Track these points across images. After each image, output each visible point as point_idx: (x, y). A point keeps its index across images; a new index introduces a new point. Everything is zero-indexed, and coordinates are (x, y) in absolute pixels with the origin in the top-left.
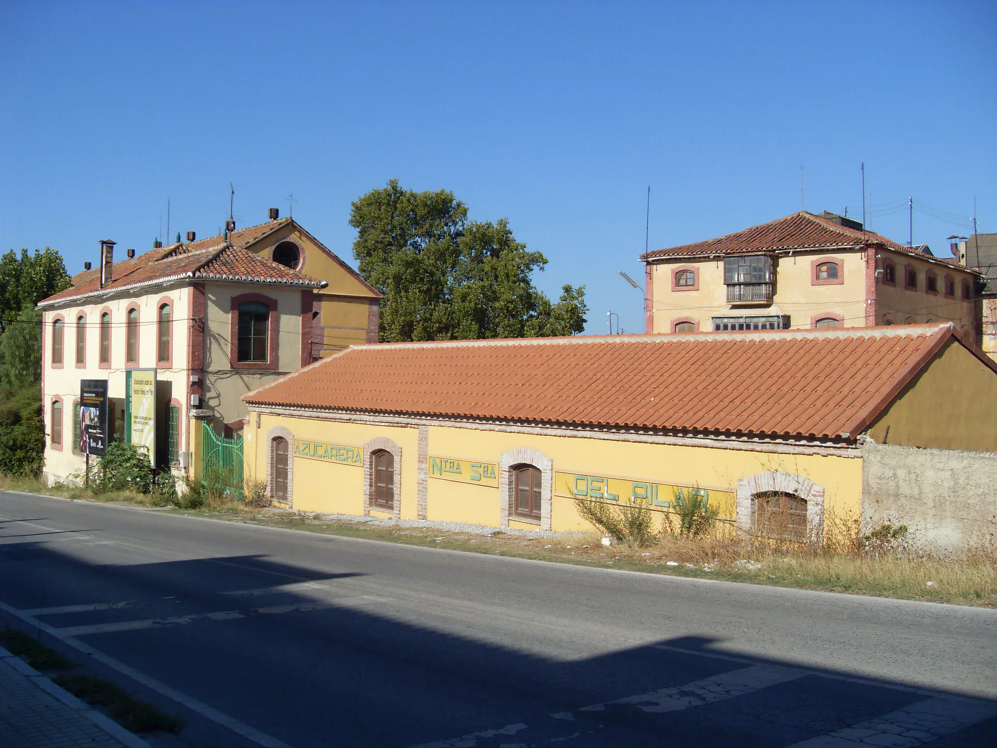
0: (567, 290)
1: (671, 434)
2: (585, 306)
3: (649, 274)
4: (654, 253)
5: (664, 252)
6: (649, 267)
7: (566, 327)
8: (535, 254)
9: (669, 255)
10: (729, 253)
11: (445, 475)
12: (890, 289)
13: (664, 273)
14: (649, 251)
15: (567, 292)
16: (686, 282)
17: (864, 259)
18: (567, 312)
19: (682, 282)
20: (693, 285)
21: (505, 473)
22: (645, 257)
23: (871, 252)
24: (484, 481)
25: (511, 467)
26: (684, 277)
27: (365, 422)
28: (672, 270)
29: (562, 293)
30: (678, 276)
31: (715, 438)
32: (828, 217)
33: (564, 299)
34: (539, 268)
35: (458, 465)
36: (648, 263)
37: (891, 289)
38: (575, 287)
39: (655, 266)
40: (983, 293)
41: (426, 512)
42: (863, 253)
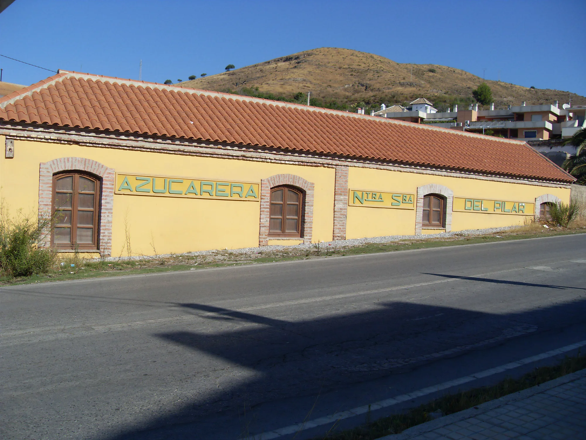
1: (514, 178)
11: (365, 204)
21: (421, 200)
24: (402, 206)
25: (424, 196)
27: (264, 160)
31: (531, 180)
35: (380, 196)
41: (345, 233)
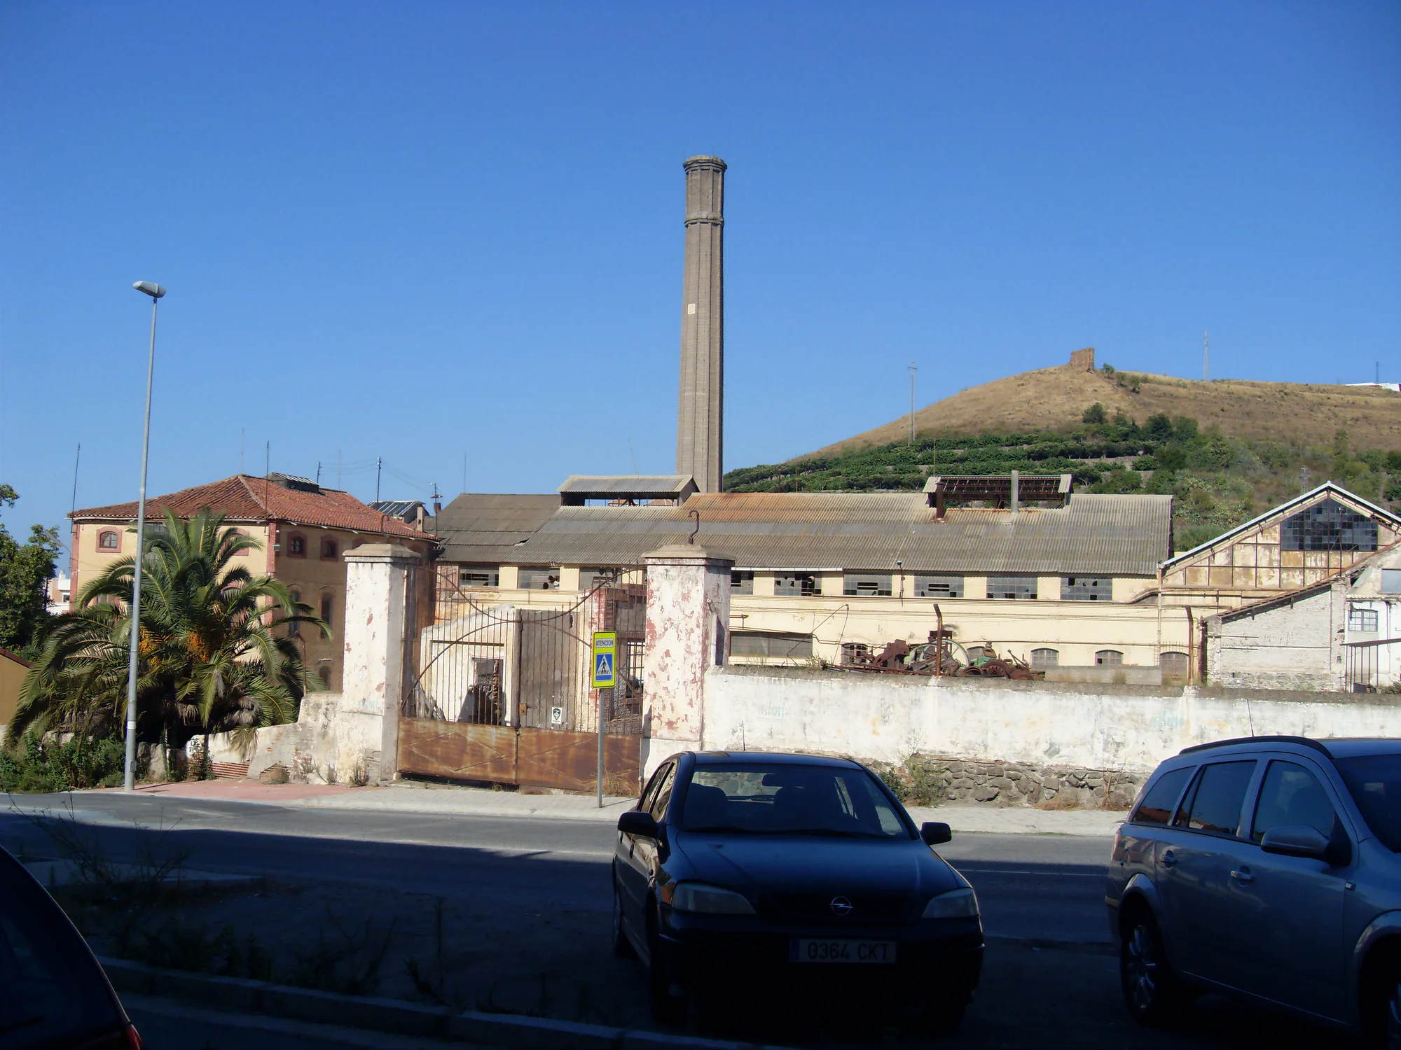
0: (38, 530)
2: (57, 549)
3: (76, 534)
4: (82, 512)
5: (91, 512)
6: (75, 526)
7: (31, 572)
8: (4, 487)
9: (94, 516)
10: (148, 519)
12: (299, 562)
13: (89, 532)
14: (77, 509)
15: (37, 533)
16: (110, 544)
17: (267, 533)
18: (33, 556)
19: (106, 543)
20: (115, 547)
22: (72, 515)
23: (273, 526)
26: (108, 538)
28: (98, 531)
29: (32, 534)
30: (102, 537)
32: (276, 479)
33: (33, 540)
34: (8, 503)
36: (76, 522)
37: (302, 561)
38: (47, 527)
39: (82, 525)
40: (437, 559)
42: (267, 527)
